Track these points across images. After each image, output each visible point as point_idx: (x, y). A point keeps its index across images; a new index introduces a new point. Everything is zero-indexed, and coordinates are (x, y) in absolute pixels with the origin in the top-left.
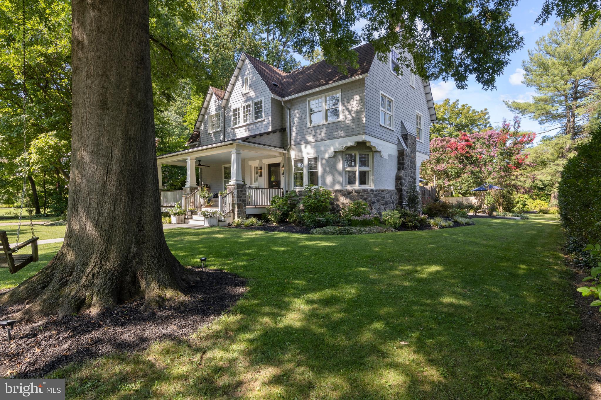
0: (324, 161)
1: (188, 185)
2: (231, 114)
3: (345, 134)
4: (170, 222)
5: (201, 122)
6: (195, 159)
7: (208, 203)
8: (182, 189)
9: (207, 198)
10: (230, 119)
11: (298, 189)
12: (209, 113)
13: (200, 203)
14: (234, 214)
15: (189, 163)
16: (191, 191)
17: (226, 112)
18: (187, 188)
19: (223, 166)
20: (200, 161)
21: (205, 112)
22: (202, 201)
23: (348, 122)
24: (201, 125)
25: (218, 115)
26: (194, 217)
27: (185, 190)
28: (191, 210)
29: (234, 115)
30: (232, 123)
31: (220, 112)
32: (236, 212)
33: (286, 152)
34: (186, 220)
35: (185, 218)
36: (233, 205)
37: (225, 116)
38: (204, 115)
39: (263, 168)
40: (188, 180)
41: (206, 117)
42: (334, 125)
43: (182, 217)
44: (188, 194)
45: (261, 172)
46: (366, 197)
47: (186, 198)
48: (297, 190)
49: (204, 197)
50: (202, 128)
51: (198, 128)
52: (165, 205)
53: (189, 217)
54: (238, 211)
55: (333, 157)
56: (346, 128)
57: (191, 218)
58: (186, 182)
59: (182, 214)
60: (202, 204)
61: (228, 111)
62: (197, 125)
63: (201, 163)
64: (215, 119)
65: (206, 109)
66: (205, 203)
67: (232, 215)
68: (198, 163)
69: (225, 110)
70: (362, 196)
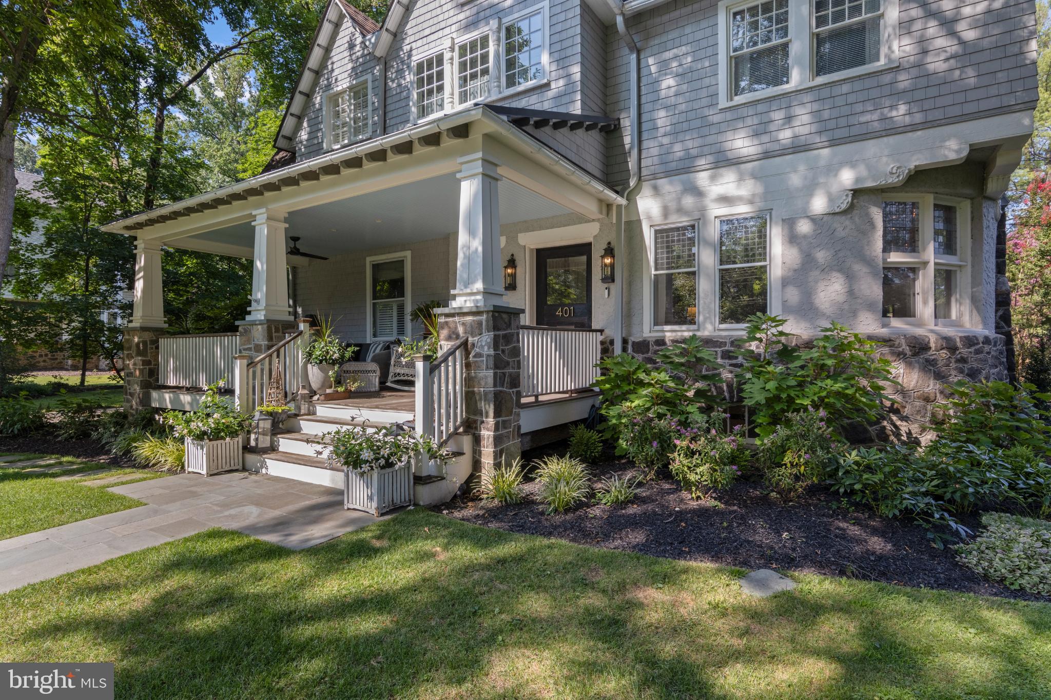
0: (804, 227)
1: (258, 313)
2: (410, 77)
3: (918, 118)
4: (180, 467)
5: (300, 118)
6: (286, 220)
7: (339, 382)
8: (233, 329)
9: (334, 362)
10: (408, 98)
11: (671, 332)
12: (329, 86)
13: (307, 384)
14: (477, 440)
15: (262, 232)
16: (270, 338)
17: (391, 74)
18: (254, 323)
19: (369, 260)
20: (295, 239)
21: (315, 83)
22: (315, 374)
23: (936, 64)
24: (298, 128)
25: (358, 93)
26: (286, 444)
27: (247, 332)
28: (270, 414)
29: (420, 83)
30: (414, 109)
31: (369, 77)
32: (487, 433)
33: (622, 201)
34: (251, 458)
35: (247, 449)
36: (470, 398)
37: (386, 89)
38: (308, 96)
39: (519, 263)
40: (259, 293)
41: (318, 100)
42: (858, 85)
43: (232, 444)
44: (258, 349)
45: (513, 276)
46: (975, 365)
47: (251, 364)
48: (669, 336)
49: (325, 361)
50: (304, 135)
51: (290, 139)
52: (172, 382)
53: (265, 442)
54: (497, 427)
55: (844, 212)
56: (919, 95)
57: (273, 449)
58: (249, 303)
59: (233, 434)
60: (315, 386)
61: (400, 72)
62: (287, 130)
63: (299, 245)
64: (347, 107)
65: (318, 73)
66: (325, 384)
67: (466, 442)
68: (292, 244)
69: (386, 70)
70: (963, 360)
